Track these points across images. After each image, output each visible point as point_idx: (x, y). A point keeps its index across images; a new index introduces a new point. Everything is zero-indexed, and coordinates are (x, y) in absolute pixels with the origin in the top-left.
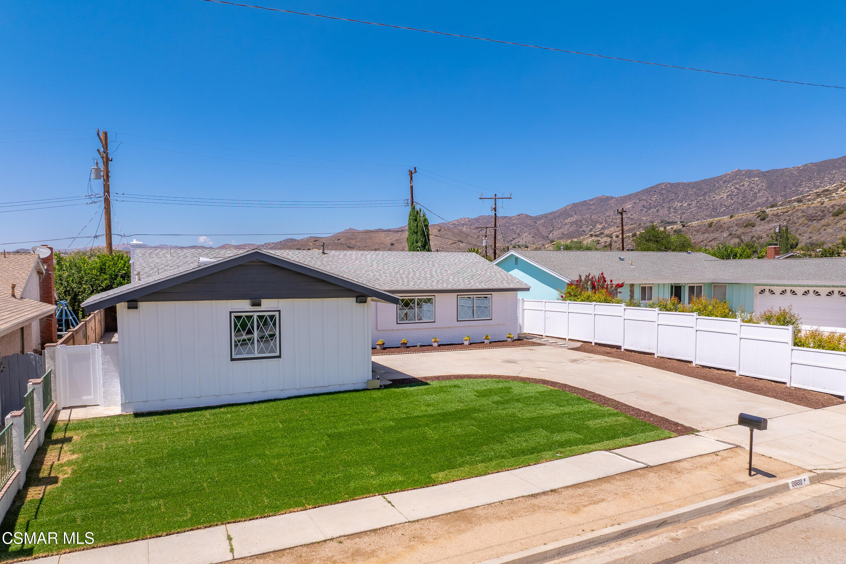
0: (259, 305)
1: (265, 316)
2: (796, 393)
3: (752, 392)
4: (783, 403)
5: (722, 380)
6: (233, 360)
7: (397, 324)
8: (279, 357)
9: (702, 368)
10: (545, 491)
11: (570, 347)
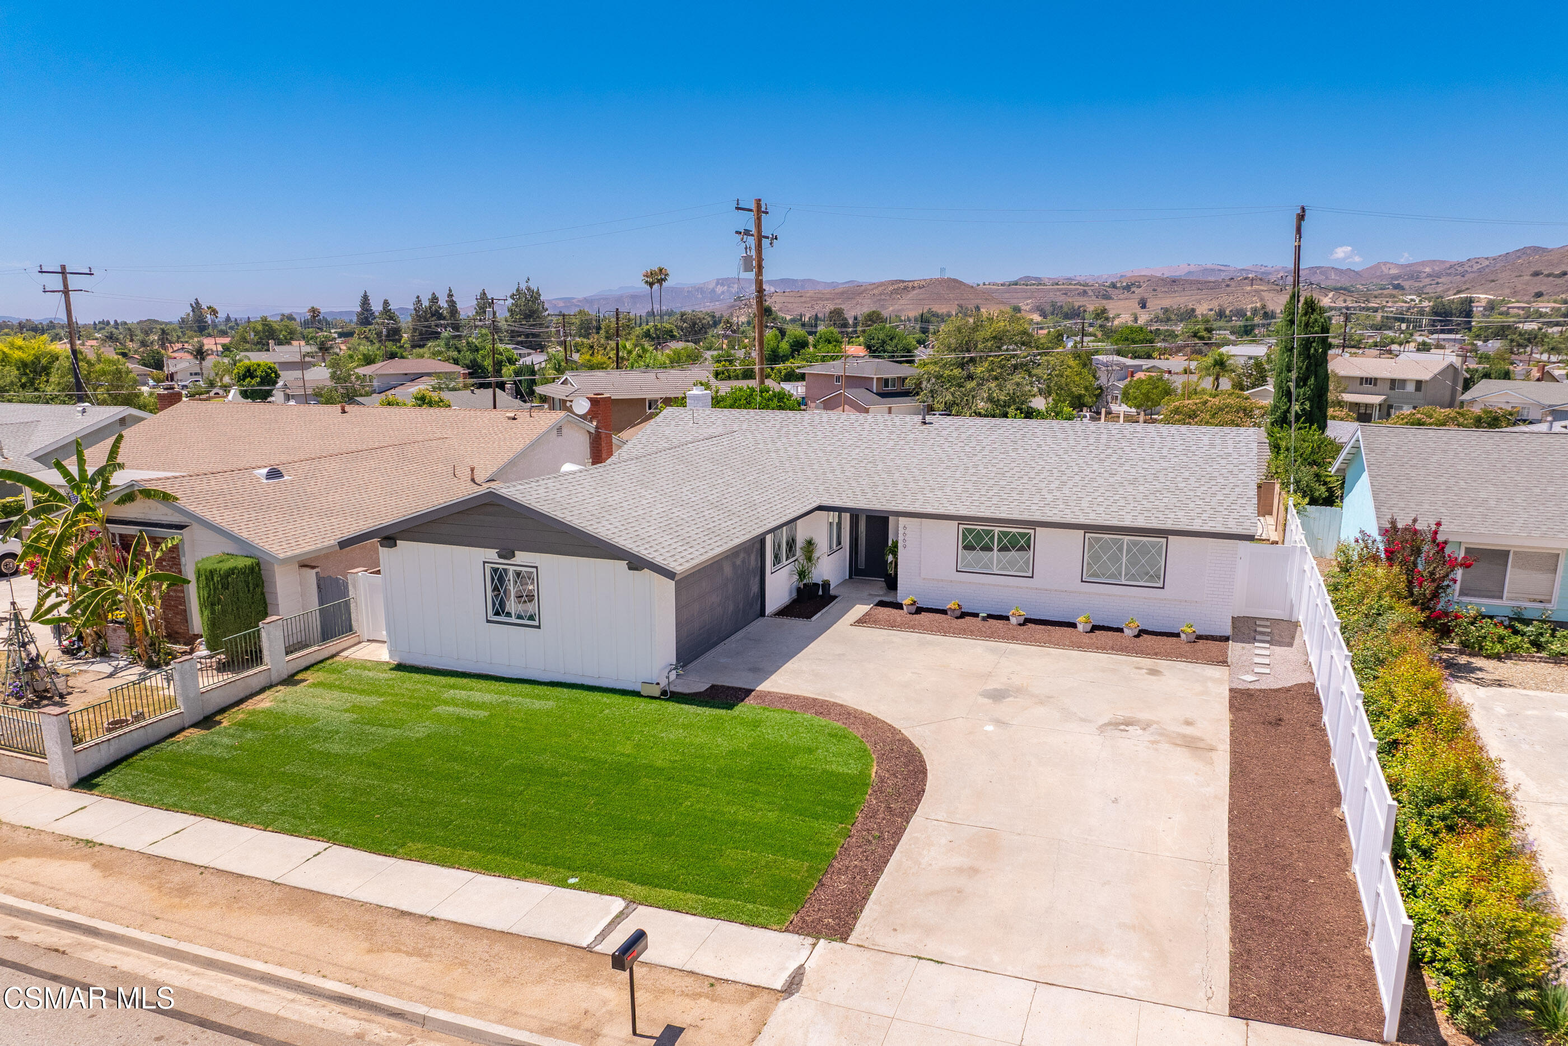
0: (513, 556)
1: (520, 570)
2: (1331, 967)
3: (1235, 921)
4: (1205, 972)
5: (1283, 868)
6: (488, 621)
7: (957, 571)
8: (539, 627)
9: (1342, 823)
10: (430, 915)
11: (1251, 686)
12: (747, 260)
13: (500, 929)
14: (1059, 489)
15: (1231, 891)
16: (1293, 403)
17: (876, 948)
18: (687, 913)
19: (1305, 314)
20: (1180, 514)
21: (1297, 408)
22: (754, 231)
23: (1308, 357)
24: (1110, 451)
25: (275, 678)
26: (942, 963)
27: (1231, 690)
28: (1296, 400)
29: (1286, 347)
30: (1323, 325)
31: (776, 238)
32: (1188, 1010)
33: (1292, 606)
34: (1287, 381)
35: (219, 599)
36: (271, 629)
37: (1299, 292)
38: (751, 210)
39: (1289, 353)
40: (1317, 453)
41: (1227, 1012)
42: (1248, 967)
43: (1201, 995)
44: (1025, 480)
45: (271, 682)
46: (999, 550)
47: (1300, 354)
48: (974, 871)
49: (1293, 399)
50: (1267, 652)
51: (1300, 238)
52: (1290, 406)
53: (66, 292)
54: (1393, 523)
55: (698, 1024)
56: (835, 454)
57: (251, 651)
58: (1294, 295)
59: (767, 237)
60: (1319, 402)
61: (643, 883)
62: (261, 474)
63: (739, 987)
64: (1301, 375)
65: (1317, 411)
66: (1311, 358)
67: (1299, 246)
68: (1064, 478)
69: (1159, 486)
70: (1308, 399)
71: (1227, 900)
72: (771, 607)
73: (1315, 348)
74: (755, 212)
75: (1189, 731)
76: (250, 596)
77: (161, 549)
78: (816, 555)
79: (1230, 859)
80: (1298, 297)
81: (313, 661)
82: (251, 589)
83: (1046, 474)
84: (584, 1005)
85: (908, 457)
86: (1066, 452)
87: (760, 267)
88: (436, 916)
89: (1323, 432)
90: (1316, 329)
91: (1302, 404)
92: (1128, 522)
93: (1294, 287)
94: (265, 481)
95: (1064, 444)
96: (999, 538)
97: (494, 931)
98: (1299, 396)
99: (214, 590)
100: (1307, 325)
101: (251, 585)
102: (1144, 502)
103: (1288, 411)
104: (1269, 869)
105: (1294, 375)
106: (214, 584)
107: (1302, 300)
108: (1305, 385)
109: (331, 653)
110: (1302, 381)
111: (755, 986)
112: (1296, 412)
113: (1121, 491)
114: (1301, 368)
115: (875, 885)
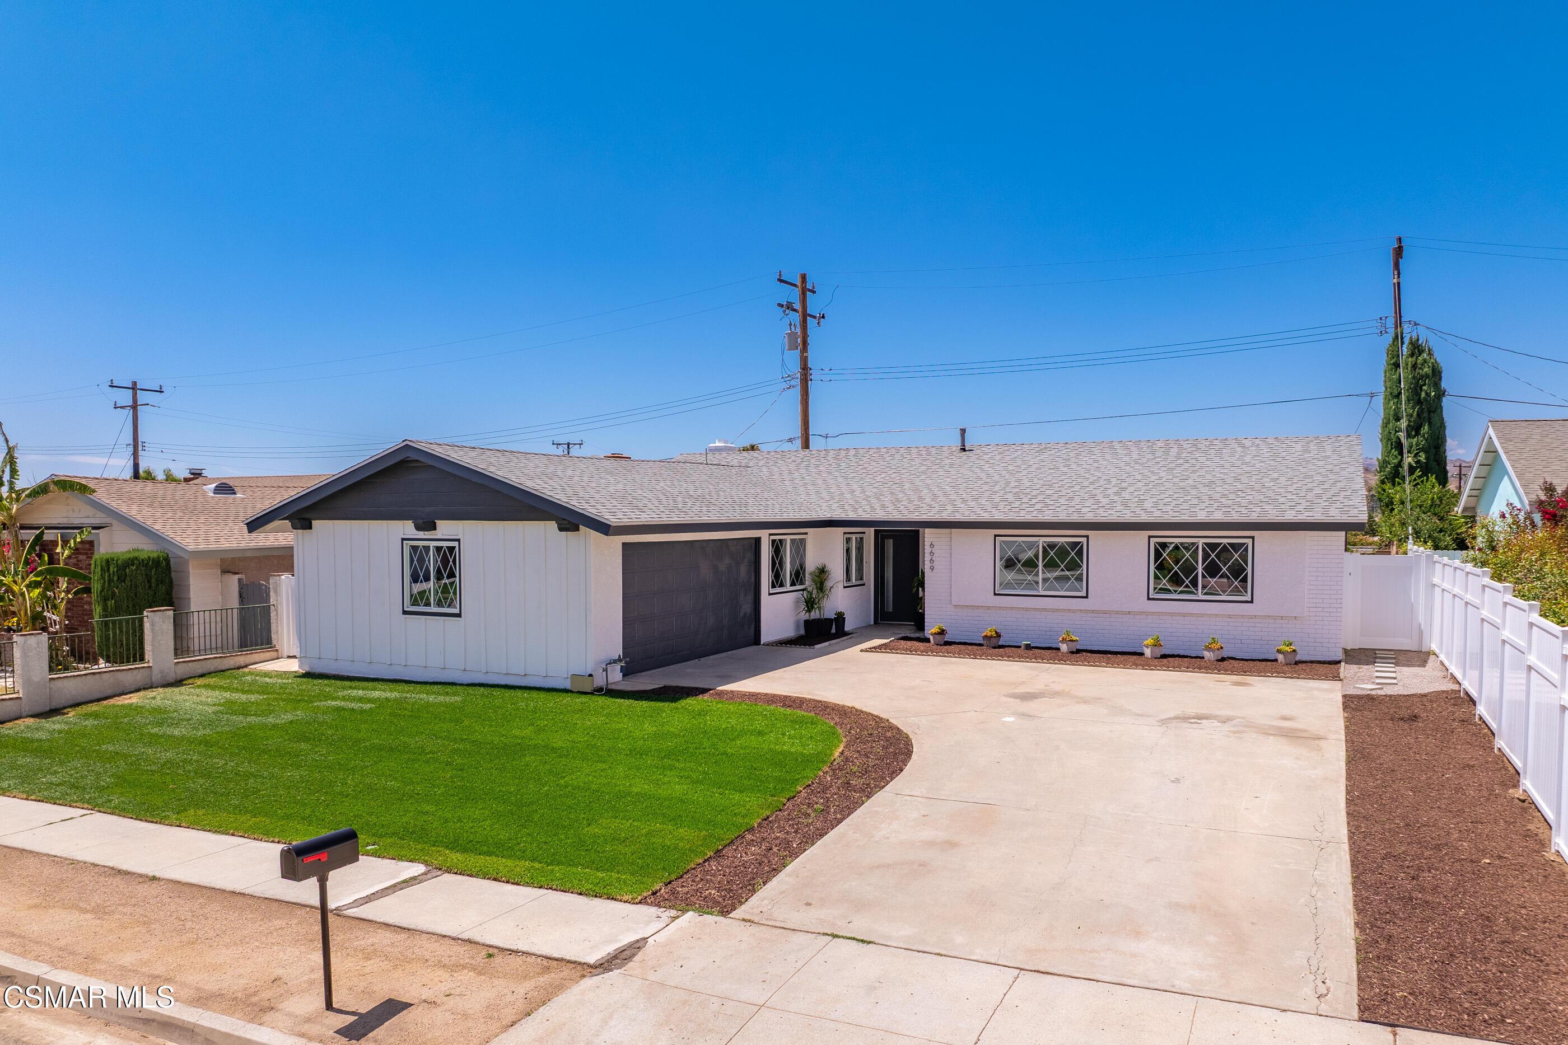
0: (434, 527)
1: (443, 547)
2: (1541, 961)
3: (1361, 905)
4: (1314, 962)
5: (1438, 848)
6: (405, 612)
7: (995, 594)
8: (459, 615)
9: (1527, 804)
10: (151, 874)
11: (1373, 693)
12: (792, 336)
13: (232, 889)
14: (1116, 493)
15: (1353, 872)
16: (1405, 456)
17: (770, 923)
18: (508, 882)
19: (1412, 355)
20: (1267, 507)
21: (1410, 460)
22: (797, 306)
23: (1419, 402)
24: (1181, 461)
25: (156, 677)
26: (870, 942)
27: (1344, 696)
28: (1409, 452)
29: (1391, 394)
30: (1433, 366)
31: (823, 317)
32: (1284, 1011)
33: (1421, 633)
34: (1397, 432)
35: (114, 593)
36: (156, 619)
37: (1402, 333)
38: (795, 285)
39: (1396, 400)
40: (1439, 506)
41: (1355, 1013)
42: (1390, 958)
43: (1308, 991)
44: (1077, 488)
45: (152, 683)
46: (1044, 566)
47: (1408, 400)
48: (951, 844)
49: (1405, 451)
50: (1393, 670)
51: (1399, 274)
52: (1402, 460)
53: (134, 407)
54: (1550, 489)
55: (439, 1001)
56: (857, 479)
57: (128, 645)
58: (1397, 337)
59: (814, 317)
60: (1436, 454)
61: (465, 850)
62: (210, 489)
63: (531, 960)
64: (1412, 424)
65: (1435, 464)
66: (1422, 403)
67: (1399, 283)
68: (1124, 485)
69: (1240, 486)
70: (1422, 450)
71: (1348, 879)
72: (767, 635)
73: (1427, 390)
74: (800, 288)
75: (1287, 724)
76: (151, 593)
77: (70, 547)
78: (828, 584)
79: (1350, 838)
80: (1402, 338)
81: (212, 669)
82: (153, 585)
83: (1101, 482)
84: (279, 972)
85: (941, 477)
86: (1128, 464)
87: (805, 343)
88: (158, 875)
89: (1444, 486)
90: (1426, 370)
91: (1416, 455)
92: (1202, 517)
93: (1396, 328)
94: (212, 495)
95: (1127, 459)
96: (1045, 550)
97: (224, 891)
98: (1411, 447)
99: (109, 583)
100: (1414, 366)
101: (153, 580)
102: (1223, 500)
103: (1399, 465)
104: (1415, 849)
105: (1404, 424)
106: (109, 576)
107: (1407, 341)
108: (1417, 434)
109: (238, 664)
110: (1414, 430)
111: (557, 960)
112: (1410, 465)
113: (1194, 492)
114: (1411, 416)
115: (796, 858)
